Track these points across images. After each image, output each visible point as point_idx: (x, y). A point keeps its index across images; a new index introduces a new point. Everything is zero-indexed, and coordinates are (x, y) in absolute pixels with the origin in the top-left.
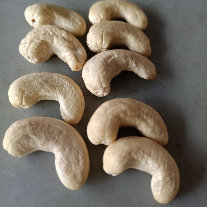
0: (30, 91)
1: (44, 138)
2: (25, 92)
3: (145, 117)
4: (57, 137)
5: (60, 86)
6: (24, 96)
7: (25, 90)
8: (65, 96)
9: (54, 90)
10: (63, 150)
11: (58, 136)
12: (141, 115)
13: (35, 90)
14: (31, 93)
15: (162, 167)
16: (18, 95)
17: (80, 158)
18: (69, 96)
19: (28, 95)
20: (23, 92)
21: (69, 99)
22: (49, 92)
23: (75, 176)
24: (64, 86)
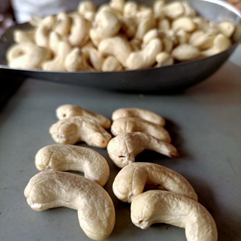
0: (59, 153)
1: (69, 185)
2: (54, 154)
3: (170, 174)
4: (82, 186)
5: (87, 154)
6: (52, 157)
7: (54, 152)
8: (91, 162)
9: (80, 156)
10: (88, 197)
11: (84, 185)
12: (167, 172)
13: (64, 153)
14: (59, 155)
15: (194, 209)
16: (46, 155)
17: (106, 206)
18: (95, 162)
19: (56, 157)
20: (52, 153)
21: (95, 164)
22: (76, 157)
23: (100, 222)
24: (90, 154)
